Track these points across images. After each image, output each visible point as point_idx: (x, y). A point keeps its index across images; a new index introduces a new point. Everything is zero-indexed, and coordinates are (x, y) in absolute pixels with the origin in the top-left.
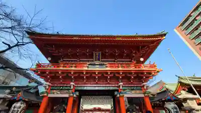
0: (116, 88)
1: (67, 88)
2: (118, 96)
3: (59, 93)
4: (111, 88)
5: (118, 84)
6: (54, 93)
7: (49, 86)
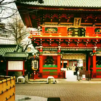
0: (92, 50)
1: (54, 49)
2: (92, 55)
3: (49, 53)
4: (88, 50)
5: (93, 47)
6: (46, 53)
7: (42, 48)
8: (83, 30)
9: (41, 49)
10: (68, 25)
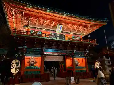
1: (39, 51)
5: (72, 50)
6: (29, 54)
8: (63, 36)
9: (25, 49)
10: (52, 30)
